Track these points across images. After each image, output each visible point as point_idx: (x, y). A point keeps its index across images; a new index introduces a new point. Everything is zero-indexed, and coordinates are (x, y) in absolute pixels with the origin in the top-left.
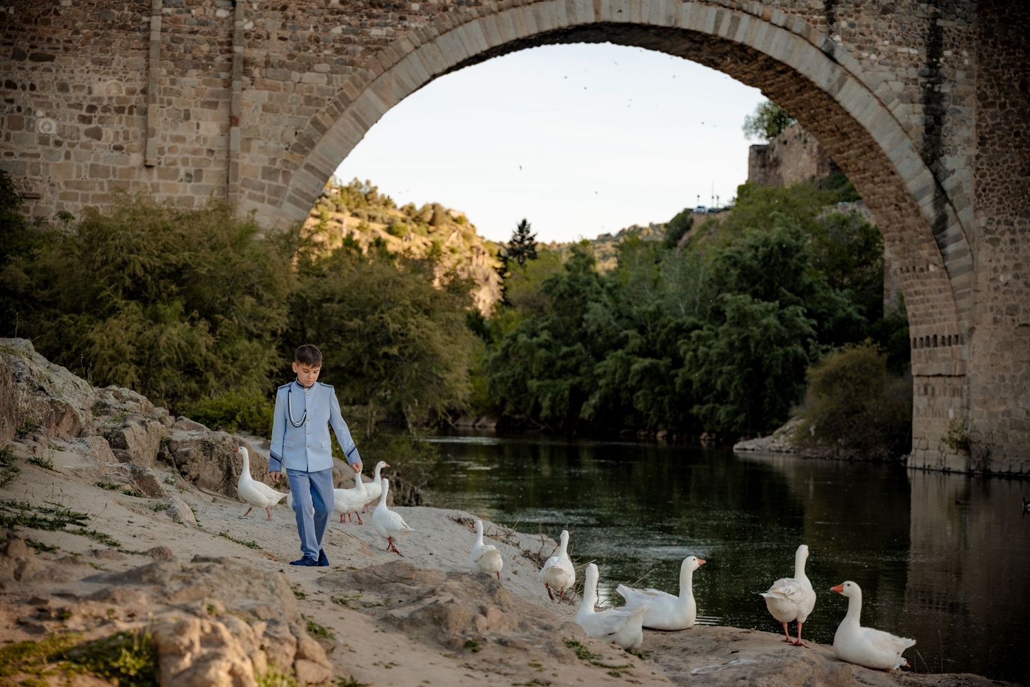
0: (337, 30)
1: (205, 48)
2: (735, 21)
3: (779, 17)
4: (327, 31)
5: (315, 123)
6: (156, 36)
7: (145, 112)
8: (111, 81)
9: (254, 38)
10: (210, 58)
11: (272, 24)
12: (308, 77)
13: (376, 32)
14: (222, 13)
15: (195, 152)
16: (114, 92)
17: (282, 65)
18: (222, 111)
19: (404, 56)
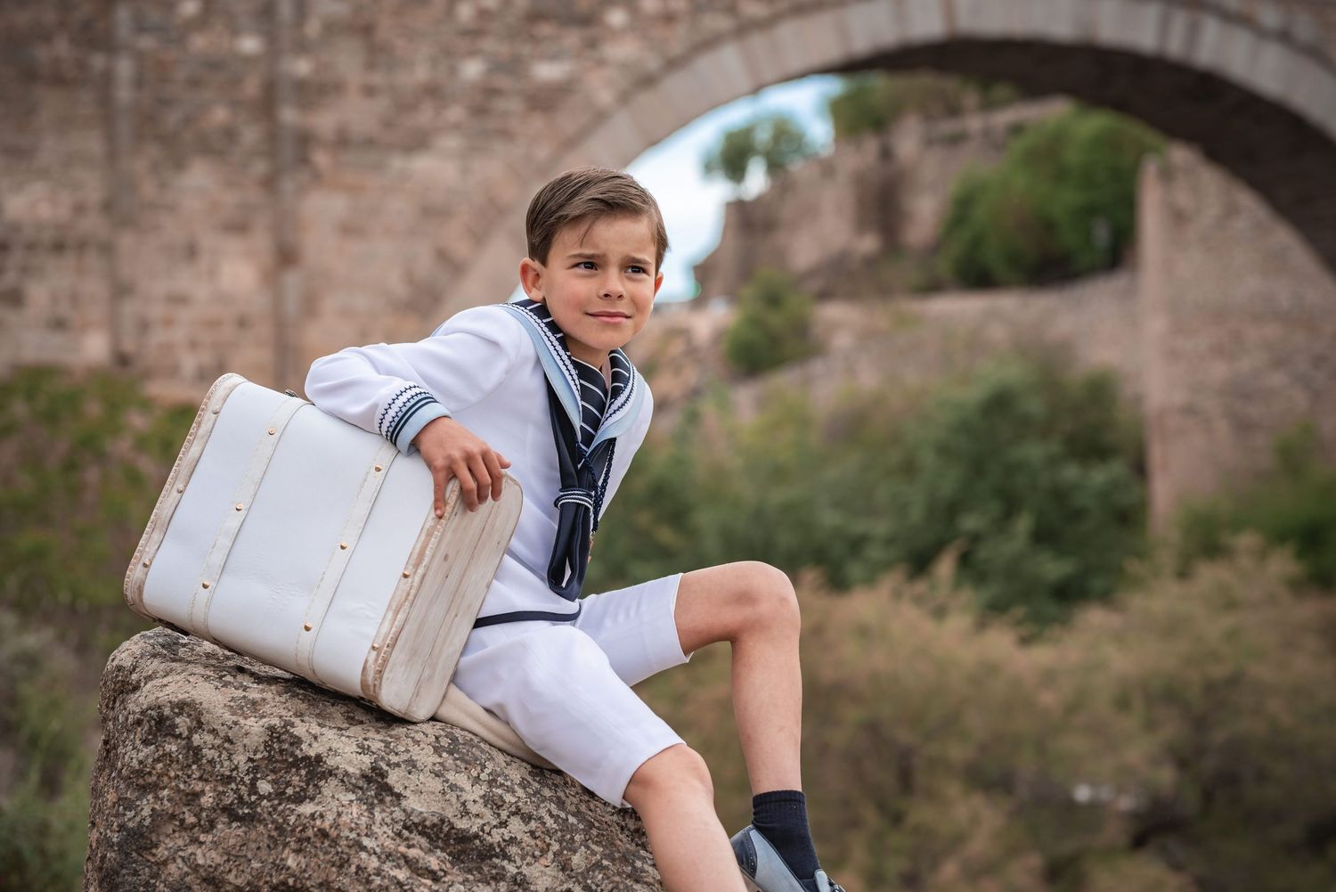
0: (472, 70)
1: (220, 115)
2: (1194, 30)
3: (1270, 17)
4: (453, 71)
5: (443, 256)
6: (124, 94)
7: (107, 249)
8: (38, 190)
9: (313, 92)
10: (230, 134)
11: (347, 61)
12: (422, 164)
13: (547, 72)
14: (250, 44)
15: (213, 324)
16: (45, 211)
17: (370, 143)
18: (261, 241)
19: (600, 117)
